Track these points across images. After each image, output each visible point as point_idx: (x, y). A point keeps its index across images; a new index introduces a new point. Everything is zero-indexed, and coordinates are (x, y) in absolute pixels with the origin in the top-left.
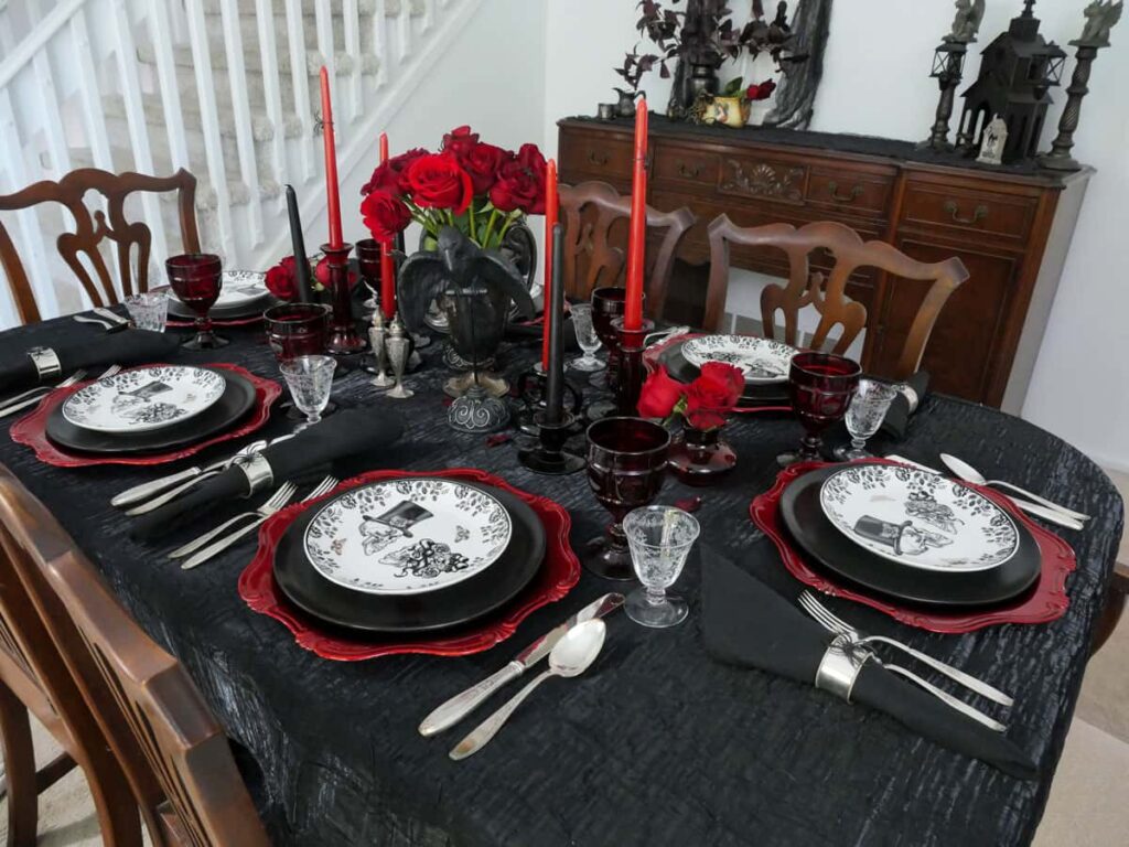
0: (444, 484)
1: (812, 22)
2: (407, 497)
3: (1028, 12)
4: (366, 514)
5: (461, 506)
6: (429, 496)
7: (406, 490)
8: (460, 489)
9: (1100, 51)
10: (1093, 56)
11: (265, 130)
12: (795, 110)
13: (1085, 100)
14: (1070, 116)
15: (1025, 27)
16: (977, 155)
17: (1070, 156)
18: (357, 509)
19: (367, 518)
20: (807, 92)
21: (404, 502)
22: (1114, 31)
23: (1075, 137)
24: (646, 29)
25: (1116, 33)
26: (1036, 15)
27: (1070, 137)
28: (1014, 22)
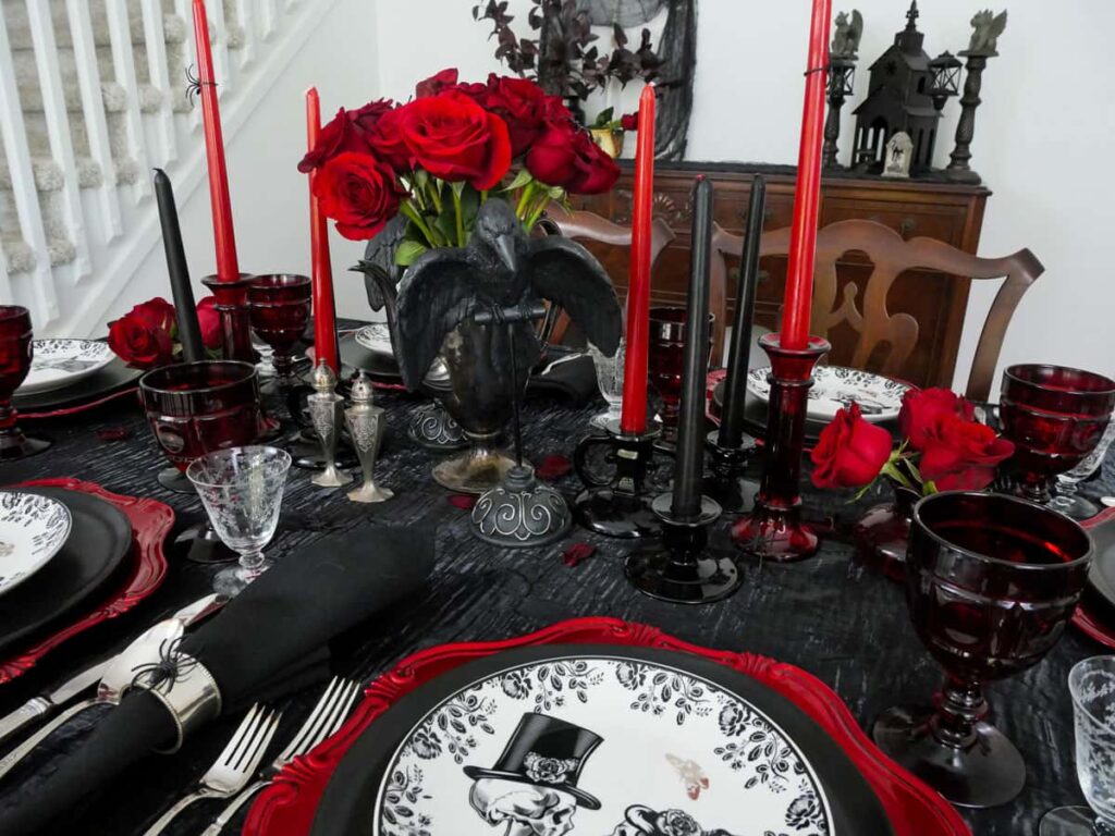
0: (591, 664)
1: (678, 48)
2: (528, 705)
3: (911, 26)
4: (468, 761)
5: (642, 704)
6: (569, 695)
7: (522, 690)
8: (625, 670)
9: (989, 61)
10: (983, 66)
11: (52, 178)
12: (671, 140)
13: (978, 110)
14: (965, 129)
15: (909, 40)
16: (882, 171)
17: (968, 168)
18: (446, 756)
19: (474, 773)
20: (680, 122)
21: (527, 718)
22: (999, 40)
23: (972, 148)
24: (505, 58)
25: (1002, 42)
26: (919, 29)
27: (967, 148)
28: (899, 36)
